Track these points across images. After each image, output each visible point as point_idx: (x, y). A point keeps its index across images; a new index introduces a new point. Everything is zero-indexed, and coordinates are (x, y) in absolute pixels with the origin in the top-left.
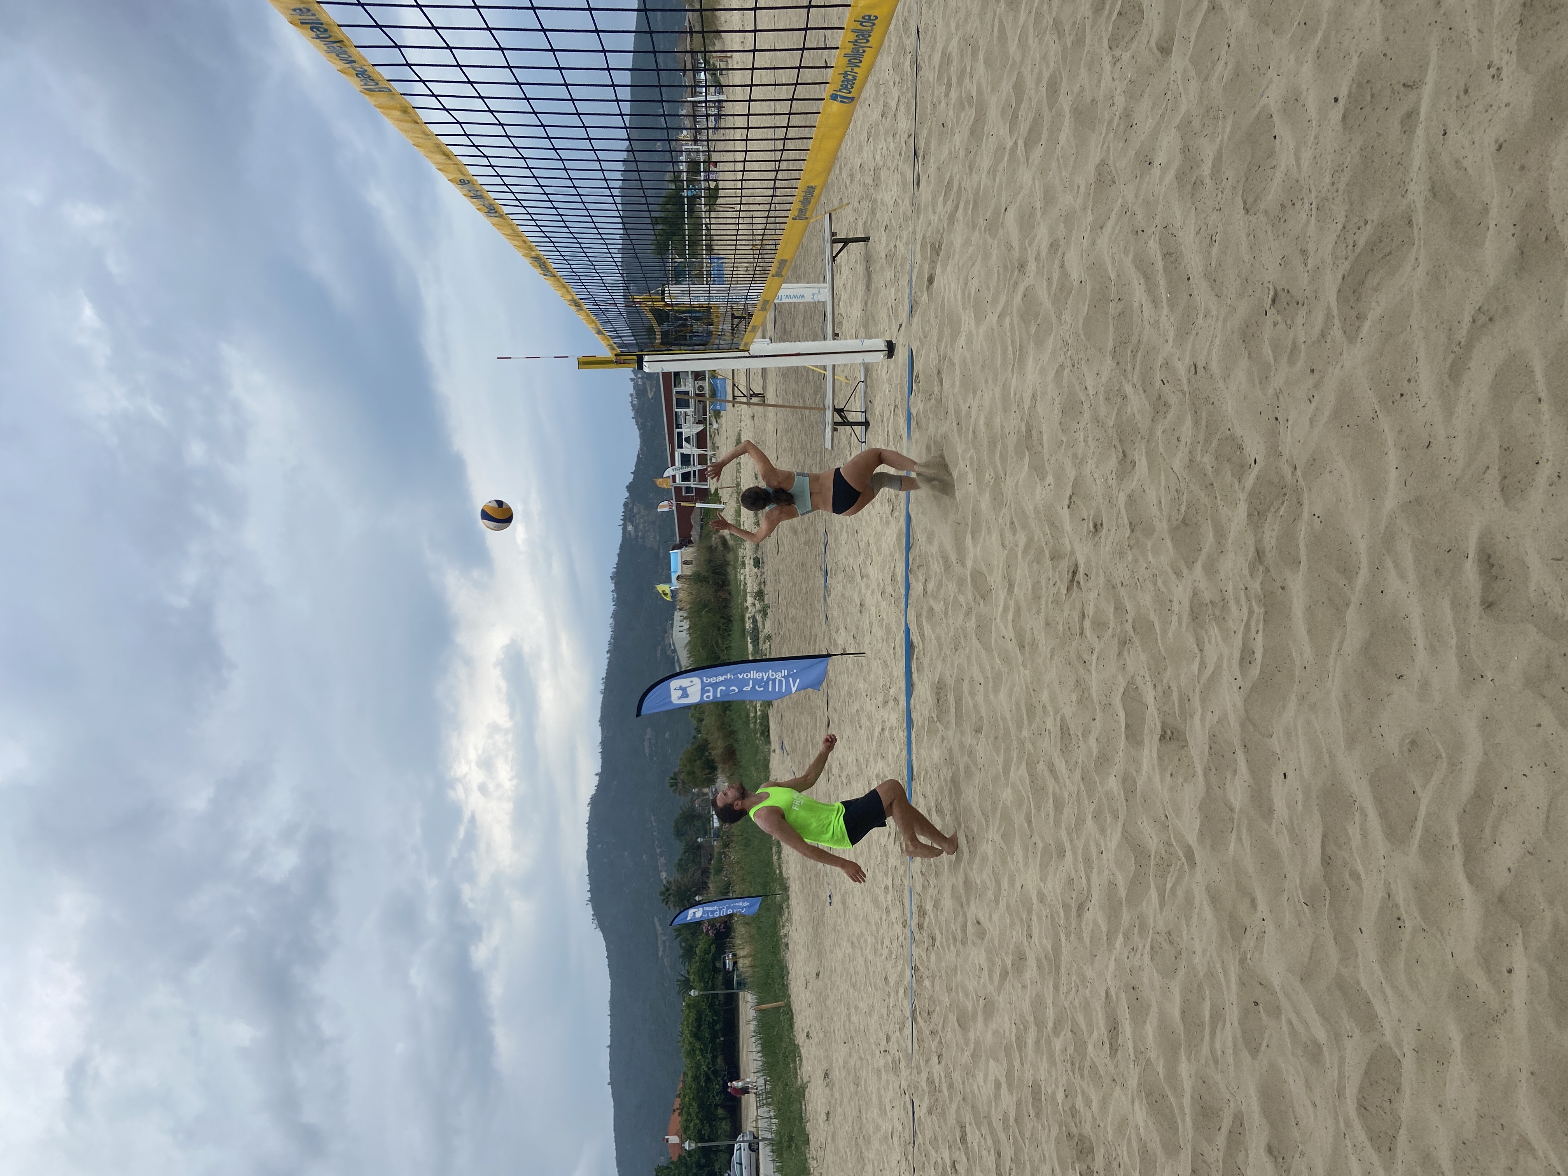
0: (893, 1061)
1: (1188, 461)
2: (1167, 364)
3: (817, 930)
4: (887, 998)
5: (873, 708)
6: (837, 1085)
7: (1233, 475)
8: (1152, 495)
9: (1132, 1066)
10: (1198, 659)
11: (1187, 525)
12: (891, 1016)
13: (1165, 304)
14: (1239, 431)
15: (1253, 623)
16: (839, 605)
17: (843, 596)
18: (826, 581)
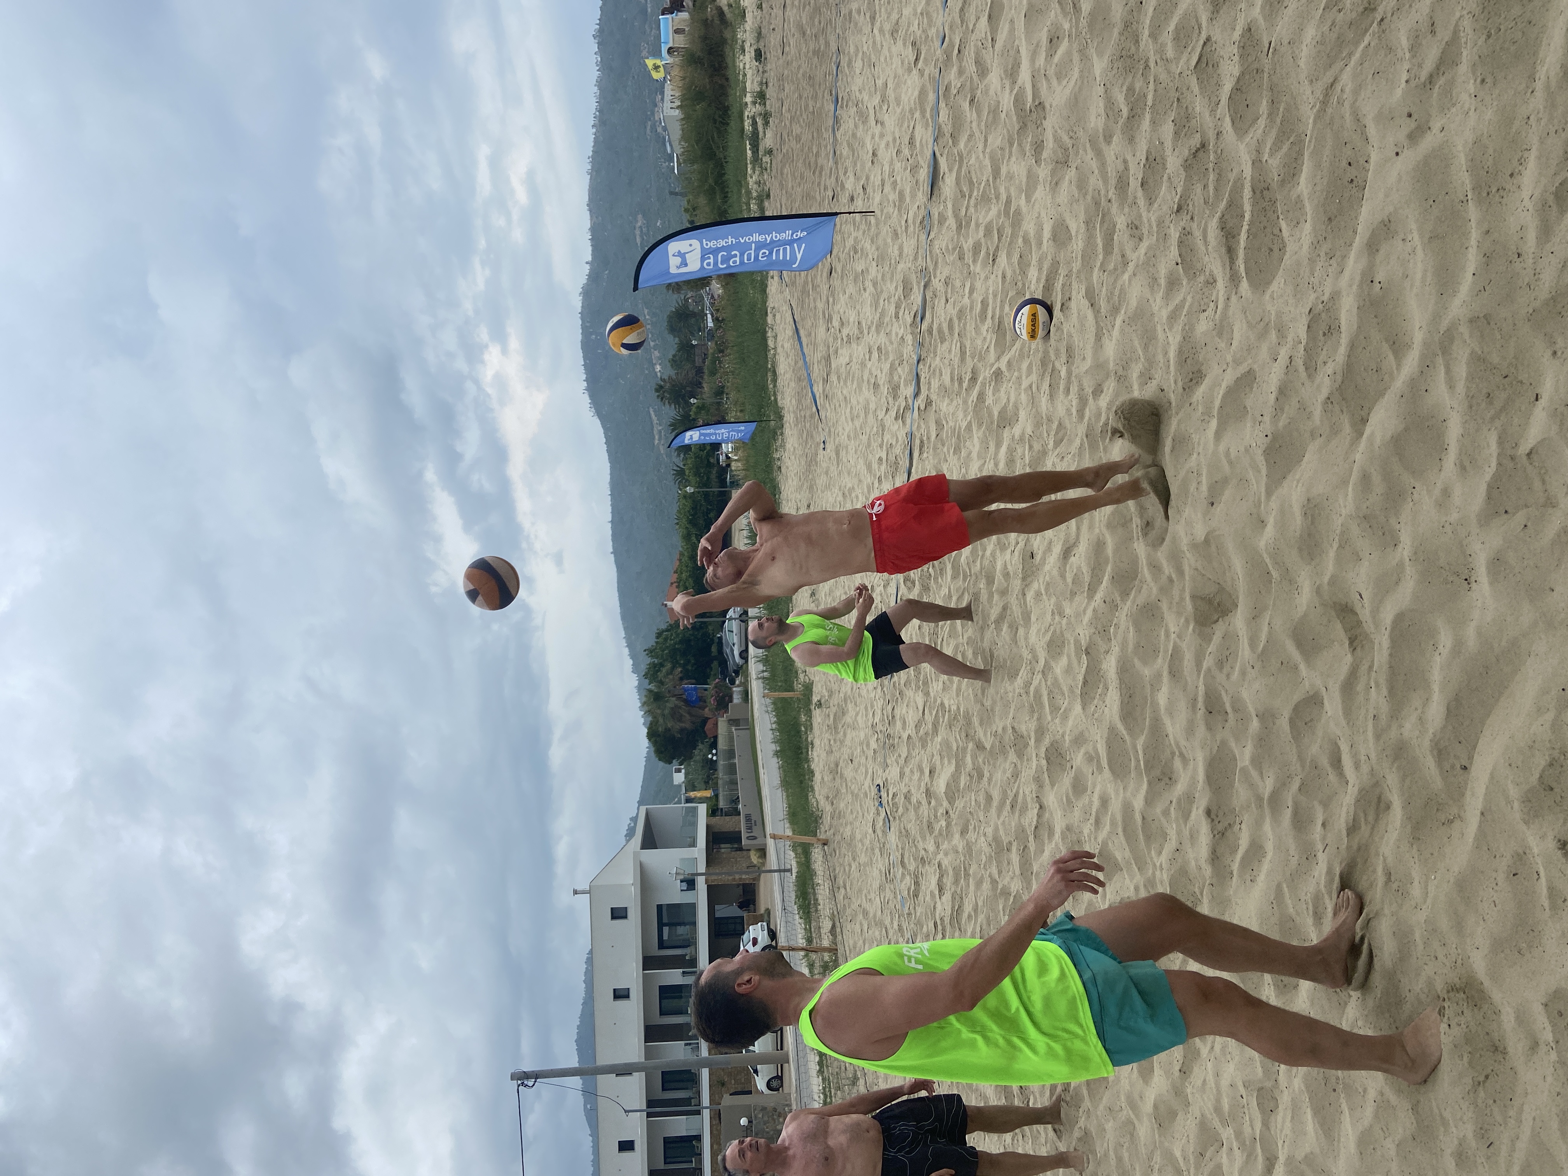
16: (850, 145)
17: (854, 135)
18: (836, 110)
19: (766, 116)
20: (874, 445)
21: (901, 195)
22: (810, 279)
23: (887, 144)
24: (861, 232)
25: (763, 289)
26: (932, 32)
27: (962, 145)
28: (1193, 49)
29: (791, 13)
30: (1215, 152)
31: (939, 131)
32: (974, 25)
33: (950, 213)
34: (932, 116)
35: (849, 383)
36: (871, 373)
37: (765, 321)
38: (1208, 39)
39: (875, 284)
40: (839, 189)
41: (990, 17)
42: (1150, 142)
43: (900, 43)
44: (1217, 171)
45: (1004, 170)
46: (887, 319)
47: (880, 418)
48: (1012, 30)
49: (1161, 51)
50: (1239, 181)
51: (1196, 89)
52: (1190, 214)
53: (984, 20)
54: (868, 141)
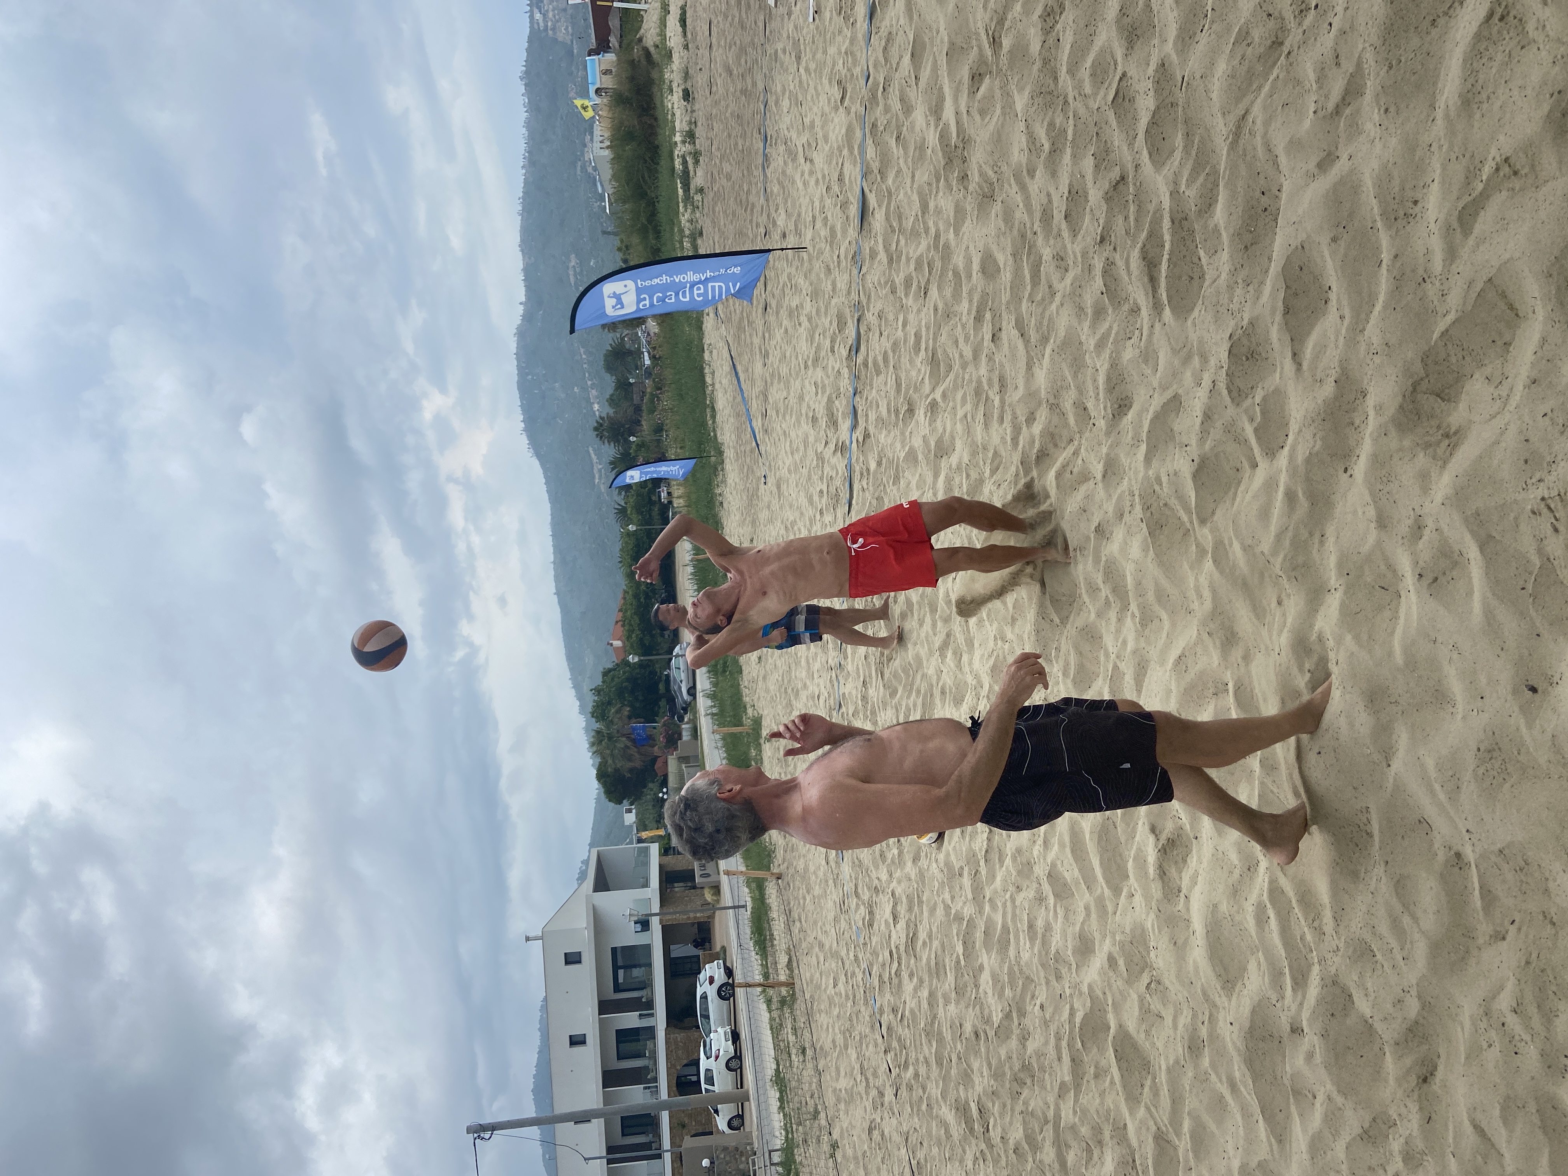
3: (751, 501)
16: (781, 183)
17: (783, 172)
18: (765, 148)
19: (696, 155)
20: (815, 478)
21: (833, 230)
22: (745, 315)
23: (817, 181)
24: (794, 269)
25: (699, 328)
26: (857, 71)
27: (890, 181)
28: (1110, 84)
29: (717, 53)
30: (1135, 184)
31: (867, 168)
32: (898, 63)
33: (881, 247)
34: (860, 153)
35: (788, 417)
36: (809, 407)
37: (703, 357)
38: (1124, 75)
39: (810, 319)
40: (771, 226)
41: (912, 55)
42: (1072, 174)
43: (825, 81)
44: (1137, 202)
45: (932, 205)
46: (823, 354)
47: (819, 451)
48: (935, 68)
49: (1079, 86)
50: (1159, 210)
51: (1114, 124)
52: (1113, 244)
53: (907, 59)
54: (797, 177)
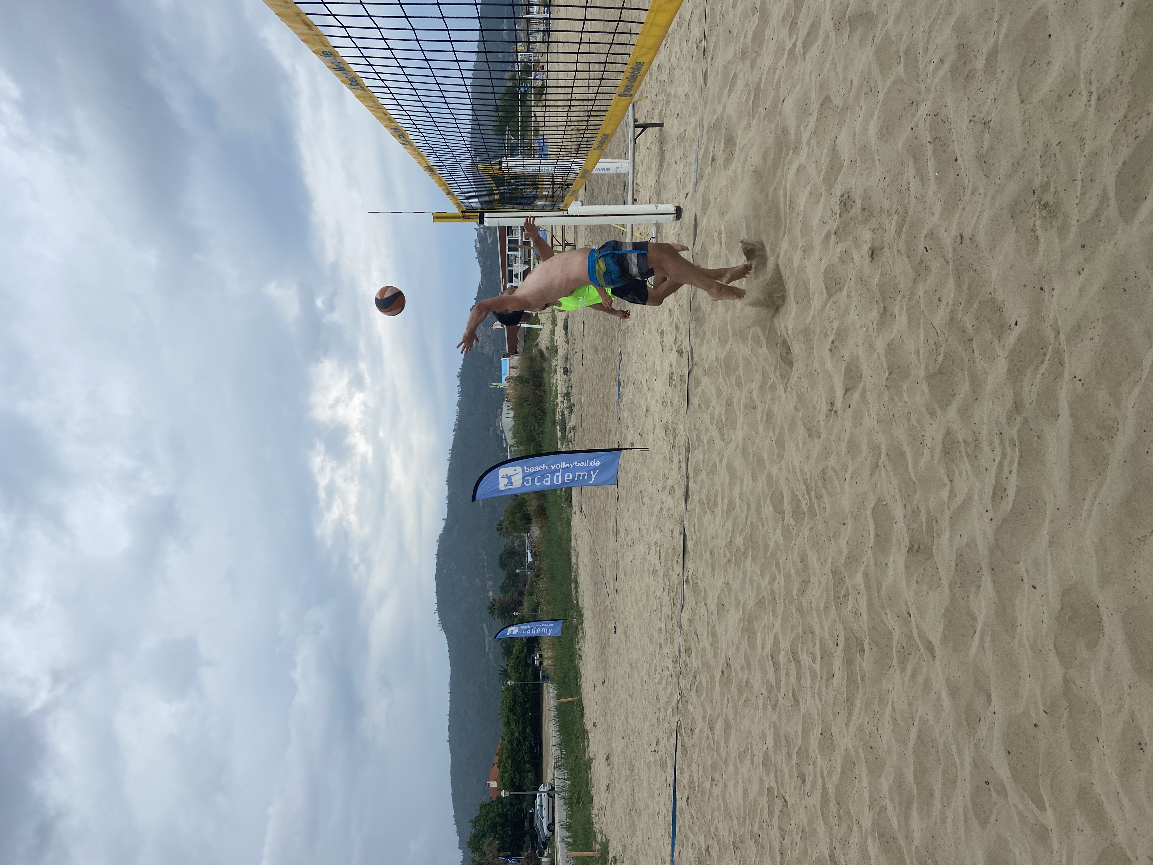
0: (661, 759)
1: (949, 318)
2: (932, 235)
3: (604, 649)
4: (658, 712)
5: (654, 491)
6: (616, 767)
7: (992, 333)
8: (910, 345)
9: (867, 809)
10: (948, 487)
11: (942, 373)
12: (661, 726)
13: (932, 181)
14: (1000, 296)
15: (1006, 464)
16: (630, 410)
17: (632, 402)
18: (619, 390)
20: (655, 619)
22: (602, 508)
23: (657, 401)
24: (639, 465)
25: (568, 523)
29: (588, 340)
35: (633, 576)
36: (650, 564)
37: (570, 545)
39: (651, 498)
47: (658, 596)
54: (643, 403)
